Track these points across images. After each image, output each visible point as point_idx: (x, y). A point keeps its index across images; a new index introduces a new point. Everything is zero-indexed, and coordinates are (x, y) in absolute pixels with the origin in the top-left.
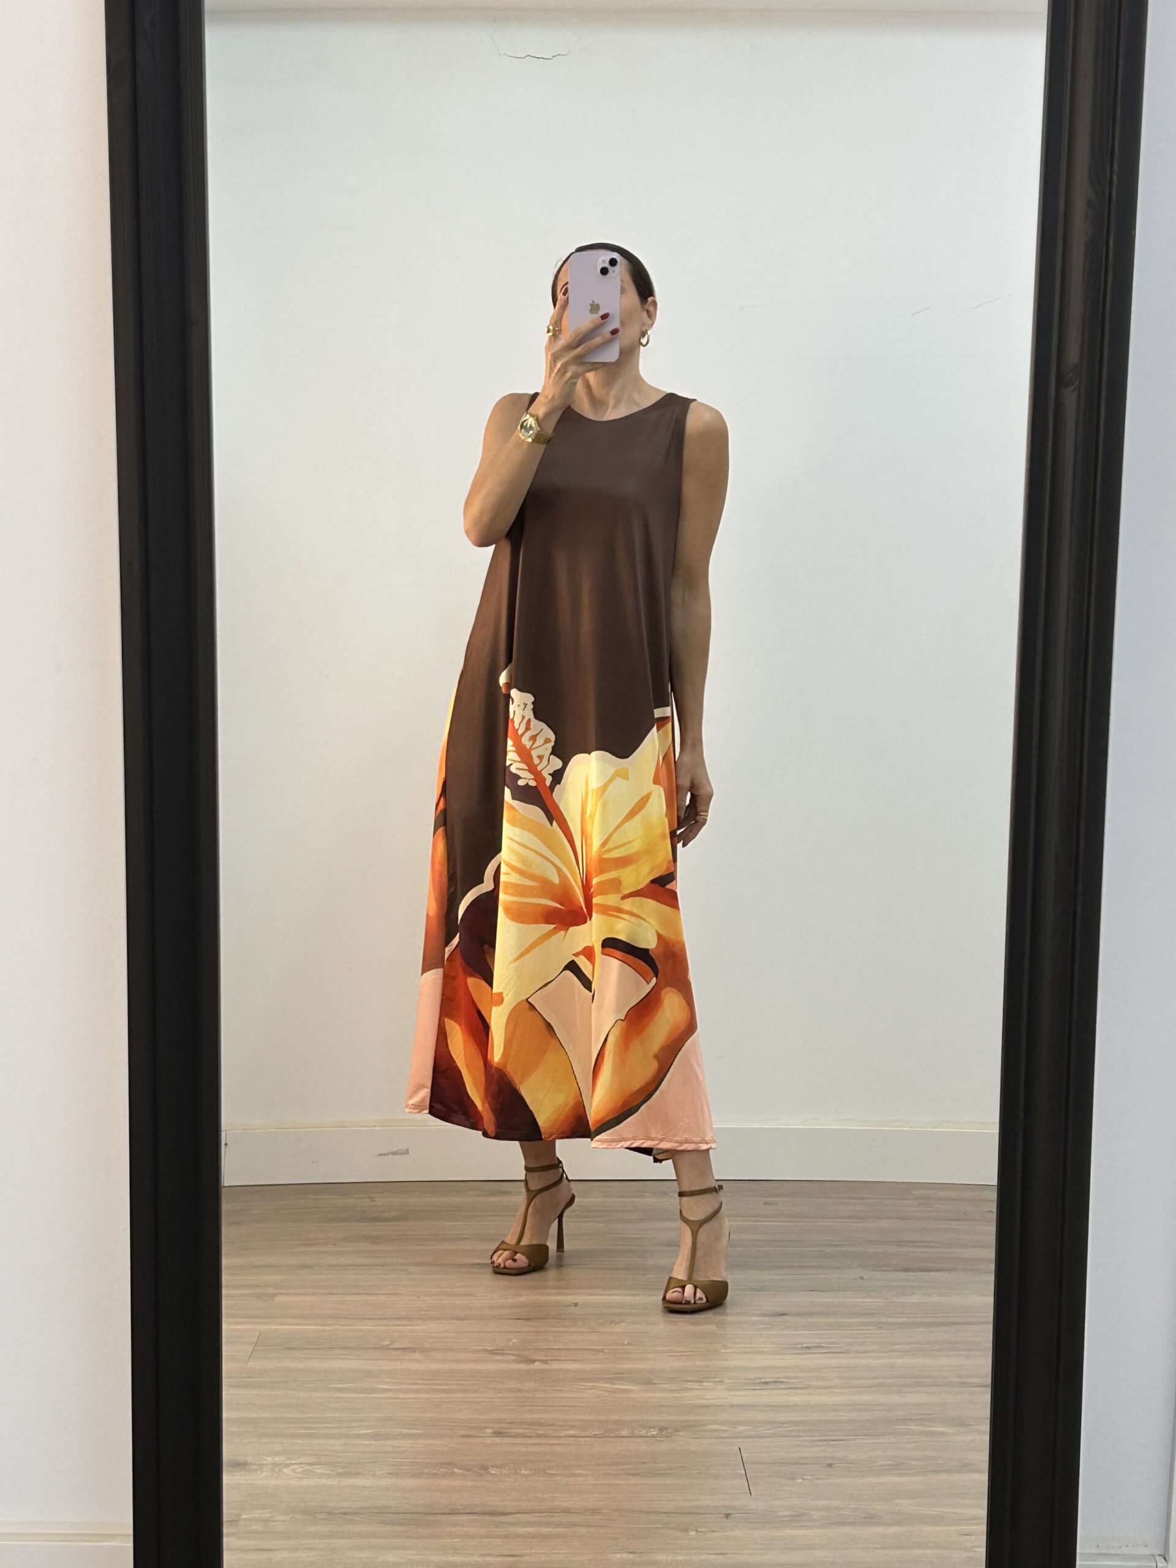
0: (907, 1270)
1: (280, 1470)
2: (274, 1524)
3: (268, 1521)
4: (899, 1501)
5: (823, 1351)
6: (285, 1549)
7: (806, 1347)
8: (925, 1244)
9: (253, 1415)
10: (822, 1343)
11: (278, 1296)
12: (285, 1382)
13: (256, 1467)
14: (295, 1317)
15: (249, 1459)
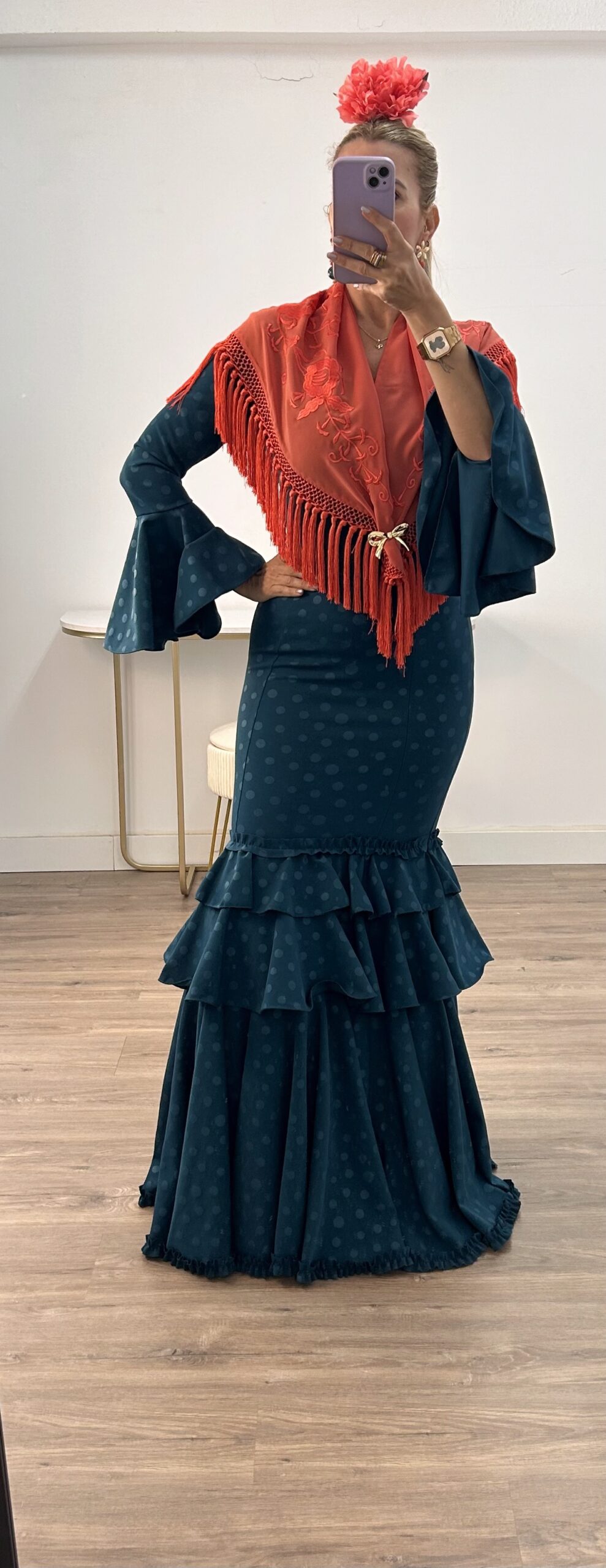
0: (552, 959)
1: (127, 1204)
2: (117, 1272)
3: (113, 1269)
4: (563, 1241)
5: (502, 1054)
6: (122, 1305)
7: (491, 1050)
8: (563, 930)
9: (114, 1137)
10: (502, 1045)
11: (142, 993)
12: (138, 1095)
13: (110, 1201)
14: (151, 1018)
15: (107, 1191)
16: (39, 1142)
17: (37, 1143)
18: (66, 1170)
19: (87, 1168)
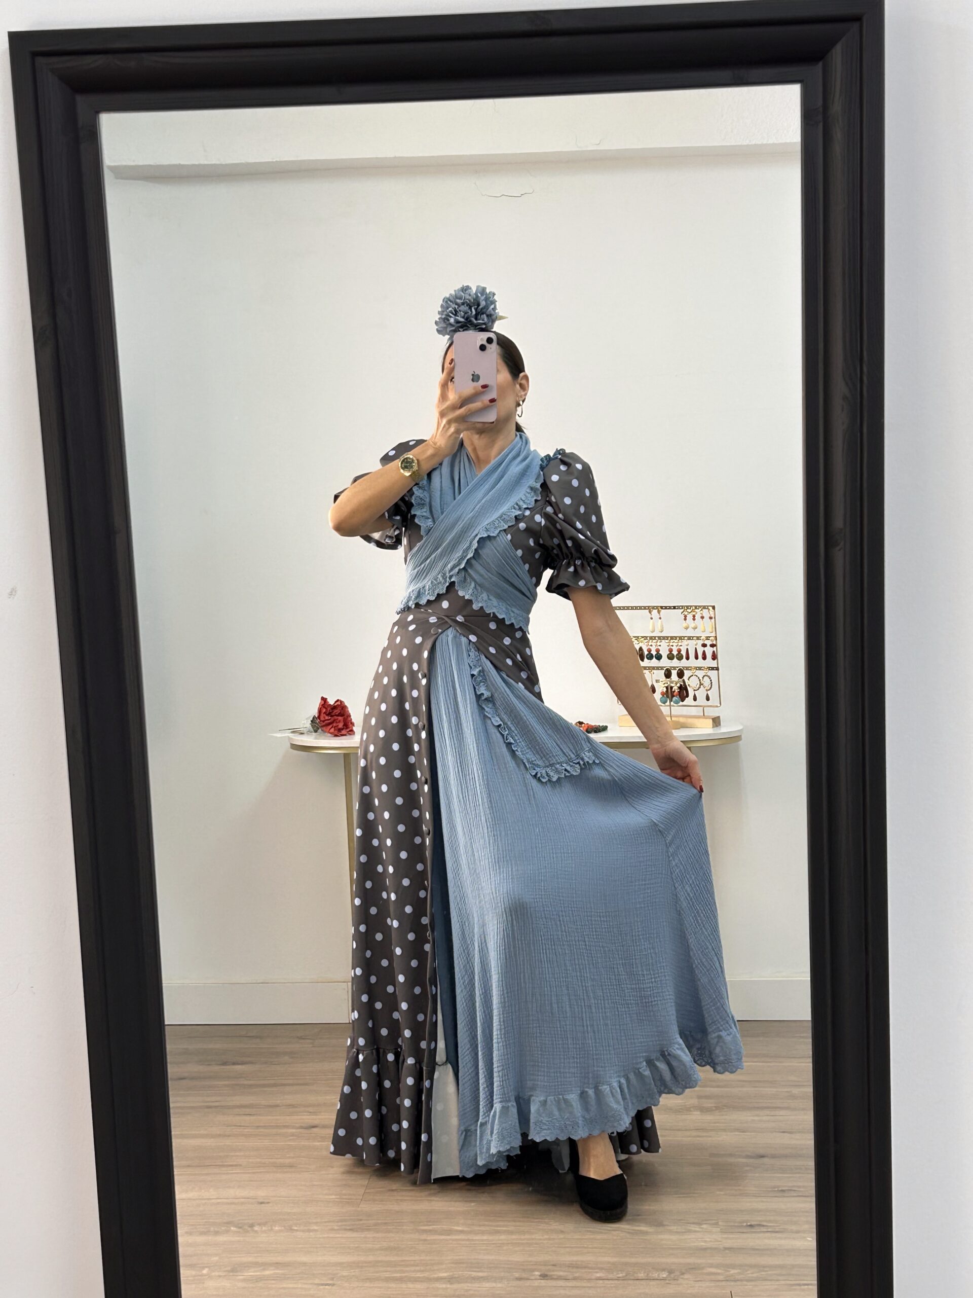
7: (781, 1191)
12: (386, 1224)
16: (280, 1263)
17: (277, 1265)
18: (310, 1286)
19: (333, 1285)
